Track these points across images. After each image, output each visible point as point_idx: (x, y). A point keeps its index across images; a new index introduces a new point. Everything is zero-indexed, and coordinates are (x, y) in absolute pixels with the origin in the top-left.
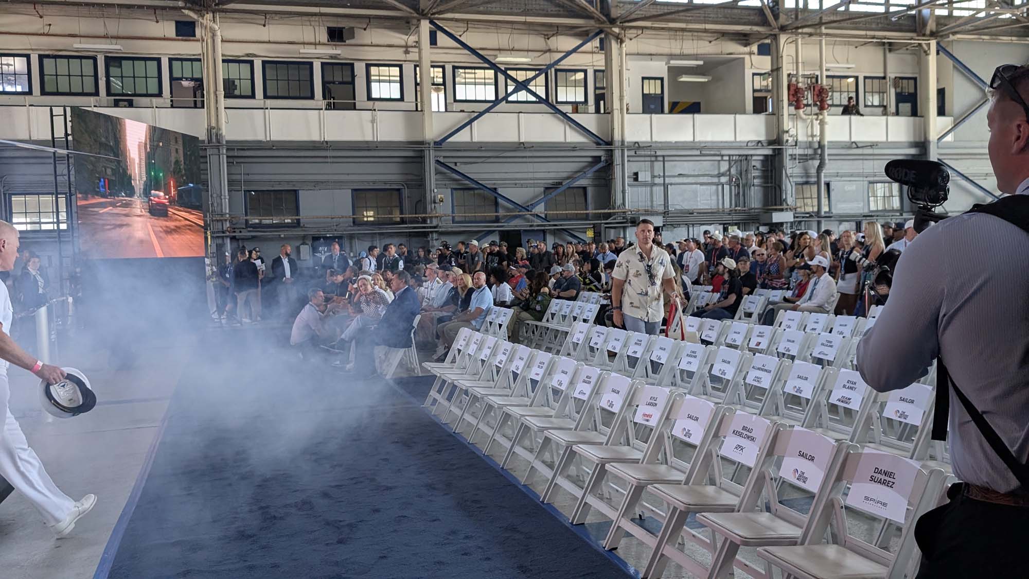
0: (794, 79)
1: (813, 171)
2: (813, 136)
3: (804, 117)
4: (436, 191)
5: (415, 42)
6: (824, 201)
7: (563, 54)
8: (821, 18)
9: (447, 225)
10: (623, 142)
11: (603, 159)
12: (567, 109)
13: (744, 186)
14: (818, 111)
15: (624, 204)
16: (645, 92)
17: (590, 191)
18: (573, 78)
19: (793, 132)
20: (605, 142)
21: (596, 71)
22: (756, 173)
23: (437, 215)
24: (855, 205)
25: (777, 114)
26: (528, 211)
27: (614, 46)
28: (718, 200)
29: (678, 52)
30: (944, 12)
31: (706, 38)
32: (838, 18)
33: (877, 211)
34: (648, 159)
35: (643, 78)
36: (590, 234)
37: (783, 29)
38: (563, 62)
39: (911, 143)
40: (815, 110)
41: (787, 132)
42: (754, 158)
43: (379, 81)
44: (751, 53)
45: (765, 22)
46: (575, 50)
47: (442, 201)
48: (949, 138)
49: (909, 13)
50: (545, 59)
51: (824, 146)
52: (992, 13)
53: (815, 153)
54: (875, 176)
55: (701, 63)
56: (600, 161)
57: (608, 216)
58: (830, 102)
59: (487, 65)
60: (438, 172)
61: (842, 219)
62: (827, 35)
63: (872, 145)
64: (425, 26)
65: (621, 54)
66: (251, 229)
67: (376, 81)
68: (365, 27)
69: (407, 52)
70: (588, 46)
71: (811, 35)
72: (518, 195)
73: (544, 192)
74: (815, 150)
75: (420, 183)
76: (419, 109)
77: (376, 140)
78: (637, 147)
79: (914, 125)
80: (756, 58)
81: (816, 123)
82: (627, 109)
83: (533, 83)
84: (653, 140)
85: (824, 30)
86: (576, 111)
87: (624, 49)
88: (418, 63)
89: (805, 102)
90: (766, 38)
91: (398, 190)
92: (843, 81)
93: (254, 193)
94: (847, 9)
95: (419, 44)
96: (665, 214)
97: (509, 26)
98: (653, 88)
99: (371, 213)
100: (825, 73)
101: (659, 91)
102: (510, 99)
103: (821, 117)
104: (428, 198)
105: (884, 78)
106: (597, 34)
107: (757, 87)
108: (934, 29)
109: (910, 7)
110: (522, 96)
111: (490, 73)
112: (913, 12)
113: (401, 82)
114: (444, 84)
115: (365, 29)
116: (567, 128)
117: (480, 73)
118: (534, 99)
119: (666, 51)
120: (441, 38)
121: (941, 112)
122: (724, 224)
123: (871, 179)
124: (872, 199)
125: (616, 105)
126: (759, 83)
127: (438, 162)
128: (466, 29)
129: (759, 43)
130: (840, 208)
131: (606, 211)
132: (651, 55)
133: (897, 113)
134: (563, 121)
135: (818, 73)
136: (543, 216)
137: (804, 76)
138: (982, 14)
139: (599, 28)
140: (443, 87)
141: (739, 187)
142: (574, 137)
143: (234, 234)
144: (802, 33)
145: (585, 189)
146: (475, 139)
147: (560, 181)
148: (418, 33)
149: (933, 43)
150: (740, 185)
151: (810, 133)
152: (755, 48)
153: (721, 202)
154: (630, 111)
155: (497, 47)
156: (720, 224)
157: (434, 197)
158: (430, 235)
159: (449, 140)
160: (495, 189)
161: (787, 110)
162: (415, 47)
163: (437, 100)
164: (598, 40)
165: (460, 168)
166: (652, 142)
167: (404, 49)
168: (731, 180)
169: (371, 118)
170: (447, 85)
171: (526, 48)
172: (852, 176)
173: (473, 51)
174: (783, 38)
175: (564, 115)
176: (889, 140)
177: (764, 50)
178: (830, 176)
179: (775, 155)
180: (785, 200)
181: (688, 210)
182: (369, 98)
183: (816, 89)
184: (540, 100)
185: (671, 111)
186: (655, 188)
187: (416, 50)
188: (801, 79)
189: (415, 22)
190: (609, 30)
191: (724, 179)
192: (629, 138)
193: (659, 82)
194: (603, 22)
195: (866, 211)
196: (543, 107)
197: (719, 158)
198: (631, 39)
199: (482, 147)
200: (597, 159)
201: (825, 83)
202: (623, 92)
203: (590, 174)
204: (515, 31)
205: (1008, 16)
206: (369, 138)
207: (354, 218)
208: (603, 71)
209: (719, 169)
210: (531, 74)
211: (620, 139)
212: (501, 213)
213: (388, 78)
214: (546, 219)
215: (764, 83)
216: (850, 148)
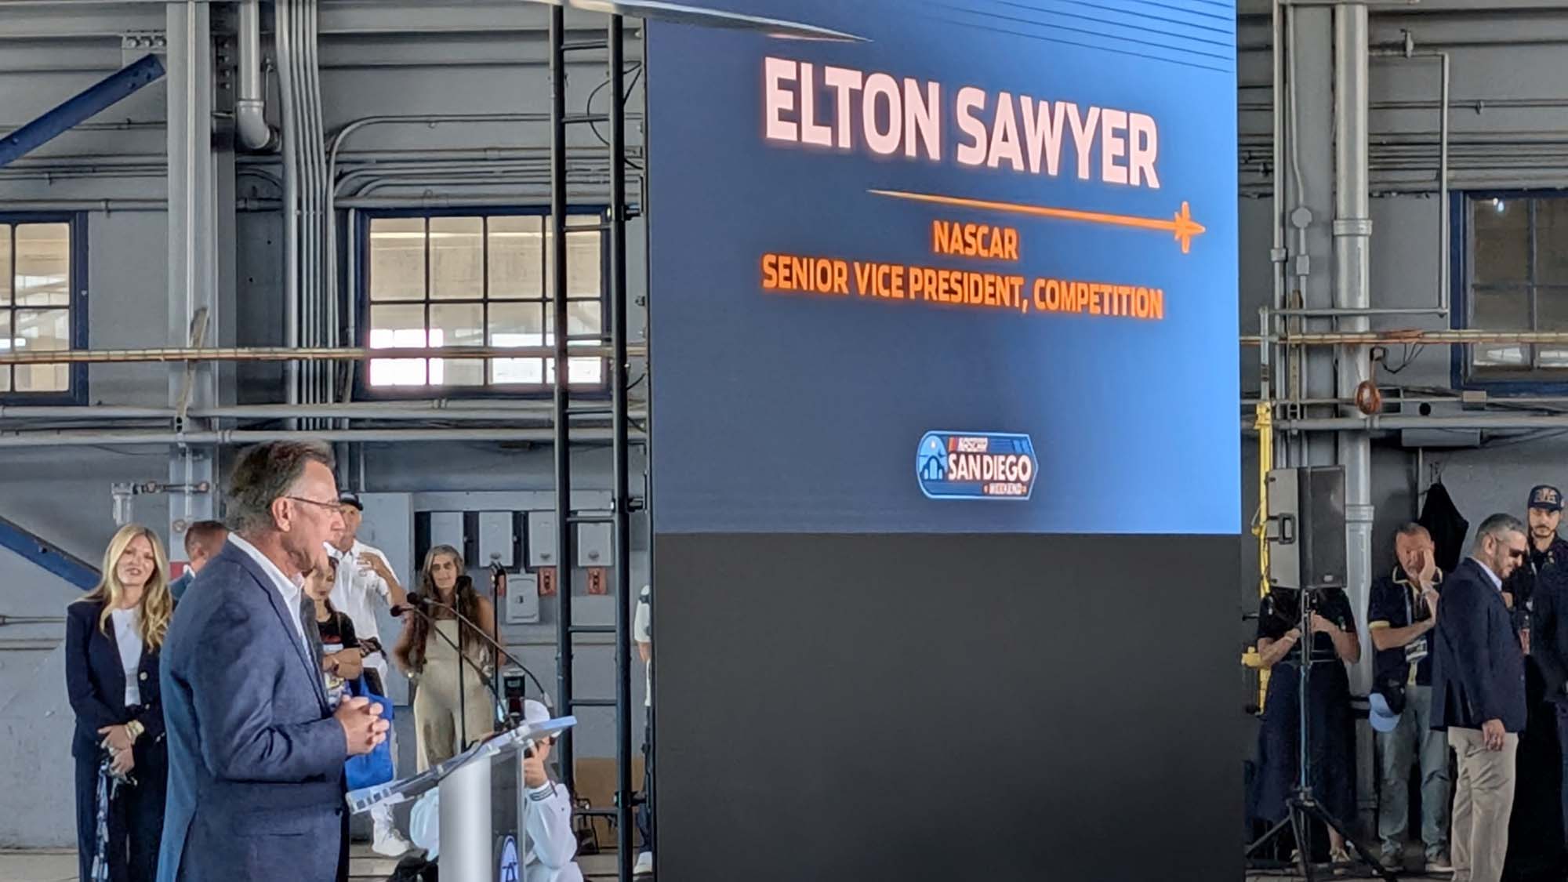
66: (1481, 397)
93: (1501, 207)
143: (1392, 422)
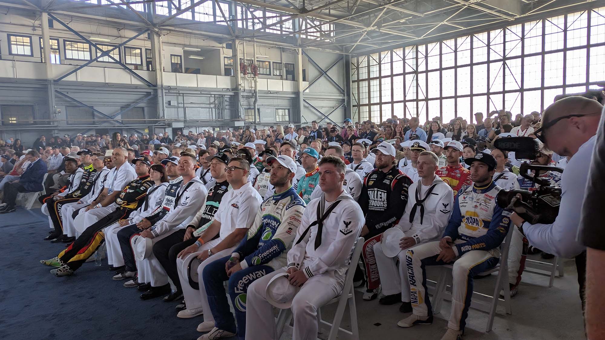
0: (243, 61)
1: (252, 103)
2: (251, 87)
3: (248, 78)
4: (56, 107)
5: (39, 24)
6: (257, 117)
7: (127, 39)
8: (254, 34)
9: (63, 125)
10: (162, 85)
11: (152, 93)
12: (132, 67)
13: (222, 109)
14: (254, 76)
15: (164, 116)
16: (172, 62)
17: (146, 109)
18: (134, 52)
19: (243, 85)
20: (153, 85)
21: (146, 49)
22: (227, 103)
23: (57, 120)
24: (270, 119)
25: (235, 76)
26: (112, 119)
27: (156, 38)
28: (210, 115)
29: (188, 44)
30: (304, 36)
31: (201, 38)
32: (261, 35)
33: (280, 121)
34: (175, 94)
35: (171, 55)
36: (147, 131)
37: (237, 37)
38: (128, 43)
39: (292, 92)
40: (252, 76)
41: (240, 85)
42: (226, 96)
43: (17, 45)
44: (223, 47)
45: (229, 34)
46: (134, 38)
47: (60, 113)
48: (307, 91)
49: (290, 35)
50: (119, 41)
51: (257, 92)
52: (322, 39)
53: (253, 95)
54: (278, 106)
55: (200, 50)
56: (150, 95)
57: (156, 122)
58: (258, 72)
59: (84, 41)
60: (56, 97)
61: (265, 125)
62: (256, 42)
63: (277, 92)
64: (45, 17)
65: (159, 42)
67: (14, 44)
68: (6, 13)
69: (34, 30)
70: (142, 36)
71: (249, 41)
72: (106, 110)
73: (121, 110)
74: (253, 94)
75: (45, 102)
76: (43, 62)
77: (16, 77)
78: (169, 88)
79: (294, 84)
80: (225, 50)
81: (253, 82)
82: (164, 70)
83: (112, 52)
84: (178, 85)
85: (255, 40)
86: (136, 68)
87: (161, 40)
88: (41, 36)
89: (248, 72)
90: (230, 41)
91: (32, 106)
92: (264, 63)
94: (265, 30)
95: (42, 26)
96: (185, 121)
97: (97, 21)
98: (176, 60)
99: (15, 119)
100: (256, 59)
101: (179, 62)
102: (99, 60)
103: (255, 79)
104: (51, 111)
105: (281, 63)
106: (146, 31)
107: (226, 63)
108: (300, 43)
109: (291, 33)
110: (106, 59)
111: (87, 46)
112: (292, 35)
113: (31, 46)
114: (59, 49)
115: (6, 14)
116: (132, 77)
117: (80, 45)
118: (113, 61)
119: (183, 43)
120: (56, 24)
121: (304, 80)
122: (213, 127)
123: (277, 107)
124: (277, 116)
125: (158, 67)
126: (227, 62)
127: (56, 91)
128: (71, 21)
129: (226, 43)
130: (264, 120)
131: (155, 120)
132: (175, 44)
133: (287, 79)
134: (130, 74)
135: (253, 59)
136: (121, 122)
137: (247, 60)
138: (319, 39)
139: (147, 27)
140: (58, 51)
141: (219, 109)
142: (136, 82)
144: (245, 40)
145: (143, 108)
146: (79, 80)
147: (129, 104)
148: (41, 20)
149: (300, 49)
150: (219, 108)
151: (250, 86)
152: (225, 45)
153: (211, 116)
154: (165, 71)
155: (90, 32)
156: (211, 127)
157: (55, 110)
158: (53, 131)
159: (63, 79)
160: (93, 106)
161: (240, 75)
162: (39, 27)
163: (54, 58)
164: (147, 34)
165: (70, 95)
166: (177, 86)
167: (32, 28)
168: (215, 106)
169: (12, 65)
170: (60, 50)
171: (108, 34)
172: (268, 106)
173: (76, 33)
174: (237, 42)
175: (130, 70)
176: (284, 91)
177: (229, 46)
178: (260, 106)
179: (235, 95)
180: (240, 116)
181: (196, 120)
182: (10, 53)
183: (253, 66)
184: (116, 62)
185: (186, 72)
186: (179, 109)
187: (41, 29)
188: (246, 61)
189: (38, 13)
190: (152, 29)
191: (212, 106)
192: (165, 84)
193: (179, 58)
194: (149, 25)
195: (275, 122)
196: (118, 65)
197: (210, 96)
198: (164, 35)
199: (83, 84)
200: (148, 94)
201: (256, 64)
202: (161, 61)
203: (146, 100)
204: (100, 24)
205: (328, 40)
206: (11, 75)
207: (2, 121)
208: (150, 50)
209: (210, 101)
210: (110, 48)
211: (161, 84)
212: (96, 119)
213: (22, 43)
214: (122, 123)
215: (229, 62)
216: (267, 93)
